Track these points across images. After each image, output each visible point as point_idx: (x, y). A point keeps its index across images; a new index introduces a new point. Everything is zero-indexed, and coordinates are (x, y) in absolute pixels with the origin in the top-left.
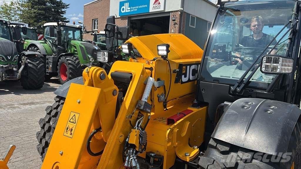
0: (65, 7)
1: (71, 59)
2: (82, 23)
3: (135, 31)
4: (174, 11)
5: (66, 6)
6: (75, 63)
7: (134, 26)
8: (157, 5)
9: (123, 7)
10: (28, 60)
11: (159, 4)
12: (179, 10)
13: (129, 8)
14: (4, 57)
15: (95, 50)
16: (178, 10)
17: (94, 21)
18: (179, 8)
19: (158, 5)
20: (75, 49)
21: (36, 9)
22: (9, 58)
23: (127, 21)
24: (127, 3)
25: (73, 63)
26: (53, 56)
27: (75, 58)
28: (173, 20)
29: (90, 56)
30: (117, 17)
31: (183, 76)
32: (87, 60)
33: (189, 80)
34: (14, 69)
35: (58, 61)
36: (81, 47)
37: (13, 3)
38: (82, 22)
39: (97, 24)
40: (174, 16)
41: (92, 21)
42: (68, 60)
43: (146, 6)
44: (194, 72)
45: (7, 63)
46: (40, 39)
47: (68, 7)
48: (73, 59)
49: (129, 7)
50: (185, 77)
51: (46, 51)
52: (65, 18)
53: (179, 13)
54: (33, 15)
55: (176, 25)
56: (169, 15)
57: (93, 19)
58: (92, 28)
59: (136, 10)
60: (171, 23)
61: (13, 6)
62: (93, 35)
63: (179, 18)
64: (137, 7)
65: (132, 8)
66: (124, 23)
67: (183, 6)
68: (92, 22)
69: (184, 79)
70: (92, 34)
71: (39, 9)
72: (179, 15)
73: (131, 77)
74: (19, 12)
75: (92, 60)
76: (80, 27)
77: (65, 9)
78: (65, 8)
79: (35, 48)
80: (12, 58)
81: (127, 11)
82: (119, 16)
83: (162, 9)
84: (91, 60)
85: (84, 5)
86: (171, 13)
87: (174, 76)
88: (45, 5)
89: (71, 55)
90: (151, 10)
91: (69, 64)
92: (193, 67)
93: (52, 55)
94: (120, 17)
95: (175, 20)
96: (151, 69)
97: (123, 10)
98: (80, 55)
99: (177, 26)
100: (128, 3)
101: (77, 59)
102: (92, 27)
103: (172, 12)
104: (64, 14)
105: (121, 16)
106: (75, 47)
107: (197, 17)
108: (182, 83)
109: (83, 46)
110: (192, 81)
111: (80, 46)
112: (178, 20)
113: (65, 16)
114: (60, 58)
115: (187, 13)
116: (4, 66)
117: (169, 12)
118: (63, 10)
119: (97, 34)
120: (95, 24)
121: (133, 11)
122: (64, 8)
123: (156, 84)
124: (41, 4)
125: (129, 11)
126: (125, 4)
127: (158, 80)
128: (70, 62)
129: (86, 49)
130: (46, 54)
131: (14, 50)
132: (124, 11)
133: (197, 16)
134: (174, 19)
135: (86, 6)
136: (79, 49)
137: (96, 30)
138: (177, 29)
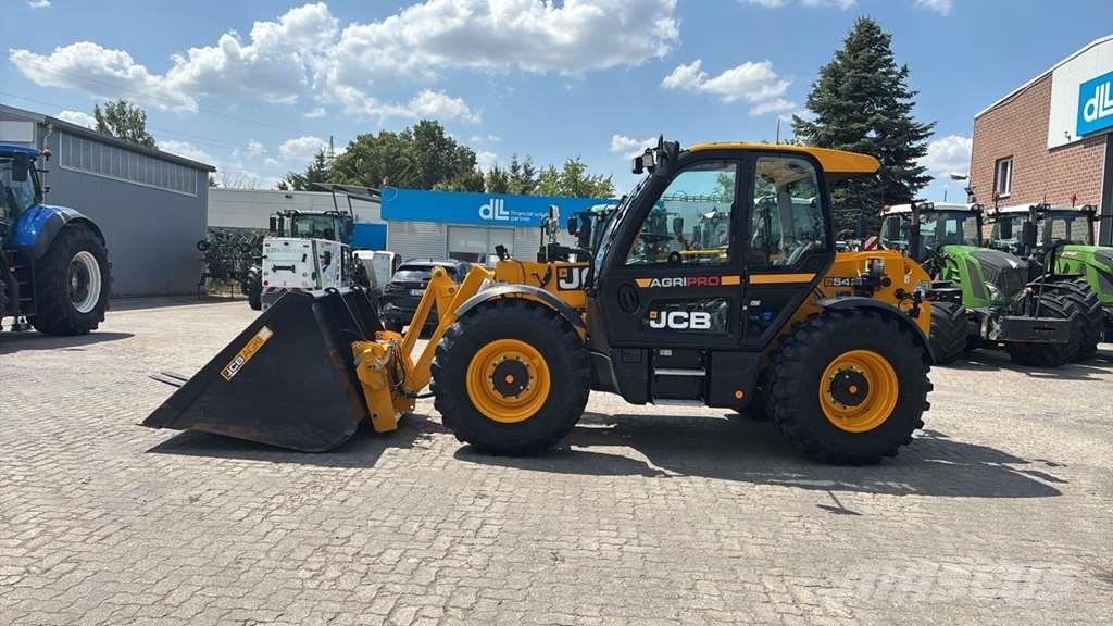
0: (921, 134)
2: (964, 178)
5: (922, 131)
9: (1090, 102)
13: (1111, 103)
17: (1003, 164)
20: (954, 270)
23: (1105, 149)
24: (1103, 86)
29: (990, 287)
30: (1072, 141)
32: (984, 297)
36: (970, 262)
39: (1011, 173)
41: (997, 165)
47: (929, 131)
57: (997, 161)
58: (995, 186)
66: (1093, 159)
68: (997, 168)
75: (997, 297)
77: (922, 142)
81: (1103, 114)
82: (1078, 135)
85: (976, 116)
94: (1079, 138)
97: (1091, 112)
98: (965, 284)
100: (1108, 84)
105: (1083, 136)
106: (954, 262)
109: (976, 261)
111: (967, 261)
118: (916, 144)
120: (1004, 173)
125: (1109, 112)
126: (1098, 88)
129: (983, 269)
132: (1094, 116)
135: (980, 120)
136: (963, 269)
137: (1007, 194)
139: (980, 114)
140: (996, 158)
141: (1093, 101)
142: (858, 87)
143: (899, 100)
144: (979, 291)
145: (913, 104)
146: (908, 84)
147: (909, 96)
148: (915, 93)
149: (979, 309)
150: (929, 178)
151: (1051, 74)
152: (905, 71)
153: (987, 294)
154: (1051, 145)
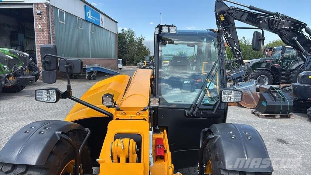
4: (38, 3)
12: (44, 3)
28: (38, 14)
40: (39, 9)
53: (45, 6)
56: (31, 7)
60: (36, 17)
63: (46, 12)
72: (45, 8)
86: (34, 5)
95: (40, 14)
99: (44, 21)
103: (35, 3)
112: (45, 15)
115: (54, 7)
134: (39, 12)
138: (45, 25)
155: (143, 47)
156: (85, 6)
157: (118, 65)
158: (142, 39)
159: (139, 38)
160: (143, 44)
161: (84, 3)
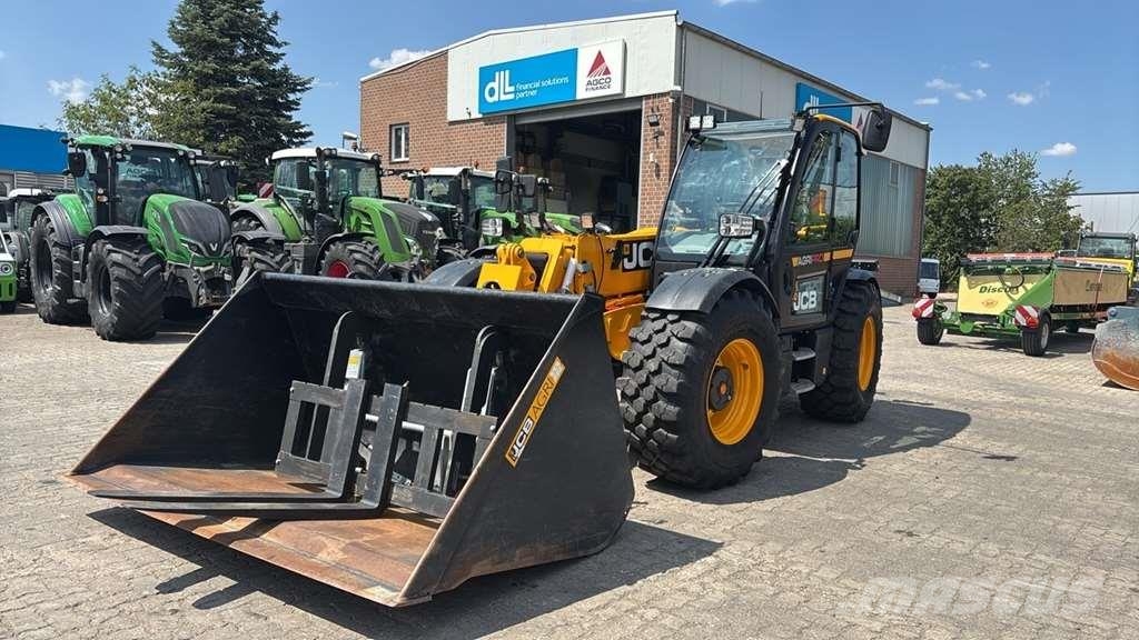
0: (299, 88)
1: (362, 249)
3: (531, 159)
4: (654, 96)
5: (300, 84)
6: (372, 258)
7: (528, 142)
8: (601, 76)
9: (491, 85)
10: (254, 253)
11: (607, 72)
12: (668, 93)
13: (512, 89)
14: (200, 245)
15: (424, 223)
16: (666, 90)
17: (397, 130)
18: (669, 85)
19: (605, 77)
21: (208, 99)
22: (214, 249)
23: (506, 127)
24: (502, 73)
25: (367, 260)
26: (301, 243)
27: (370, 247)
28: (652, 124)
29: (410, 241)
30: (472, 117)
31: (626, 260)
32: (402, 252)
33: (638, 267)
34: (228, 277)
35: (322, 256)
36: (384, 215)
37: (135, 81)
38: (355, 136)
39: (407, 139)
40: (655, 109)
41: (390, 130)
42: (352, 251)
43: (566, 79)
44: (647, 253)
45: (208, 262)
46: (265, 196)
47: (307, 86)
48: (365, 248)
49: (510, 85)
50: (630, 260)
51: (283, 230)
52: (298, 125)
53: (671, 101)
54: (198, 118)
55: (661, 139)
56: (638, 107)
57: (391, 126)
58: (390, 153)
59: (533, 93)
60: (646, 132)
61: (133, 93)
62: (410, 179)
63: (670, 116)
64: (537, 85)
65: (520, 87)
66: (494, 135)
67: (679, 79)
68: (391, 133)
69: (628, 265)
70: (405, 178)
71: (220, 99)
72: (670, 107)
73: (547, 258)
74: (152, 111)
75: (417, 251)
76: (376, 158)
77: (298, 95)
78: (299, 91)
79: (250, 221)
80: (219, 249)
81: (503, 97)
82: (479, 113)
83: (615, 89)
84: (413, 252)
85: (363, 79)
86: (644, 102)
87: (609, 259)
88: (234, 84)
89: (356, 237)
90: (582, 93)
91: (358, 262)
92: (644, 246)
93: (298, 242)
94: (481, 116)
95: (657, 124)
96: (573, 248)
97: (492, 93)
98: (382, 239)
99: (665, 141)
100: (507, 72)
101: (377, 248)
102: (390, 150)
103: (648, 97)
104: (293, 109)
105: (484, 114)
106: (367, 216)
107: (729, 111)
108: (625, 270)
109: (391, 213)
110: (645, 268)
111: (381, 212)
112: (669, 124)
113: (296, 116)
114: (327, 247)
115: (695, 99)
116: (201, 269)
117: (639, 99)
118: (292, 97)
119: (425, 177)
120: (398, 139)
121: (525, 98)
122: (294, 91)
123: (581, 268)
124: (220, 82)
125: (511, 97)
126: (497, 74)
127: (584, 262)
128: (357, 256)
129: (400, 221)
130: (282, 237)
131: (222, 228)
132: (495, 98)
133: (726, 105)
134: (653, 120)
135: (368, 84)
136: (378, 222)
137: (403, 159)
138: (666, 151)
139: (369, 77)
140: (389, 123)
141: (494, 85)
142: (232, 24)
143: (269, 48)
144: (397, 245)
145: (284, 55)
146: (280, 32)
147: (278, 45)
148: (286, 44)
149: (400, 264)
150: (311, 134)
151: (446, 52)
152: (276, 17)
153: (406, 248)
154: (451, 117)
155: (1067, 217)
156: (798, 86)
157: (918, 281)
158: (1066, 185)
159: (1053, 182)
160: (1069, 208)
161: (793, 76)
